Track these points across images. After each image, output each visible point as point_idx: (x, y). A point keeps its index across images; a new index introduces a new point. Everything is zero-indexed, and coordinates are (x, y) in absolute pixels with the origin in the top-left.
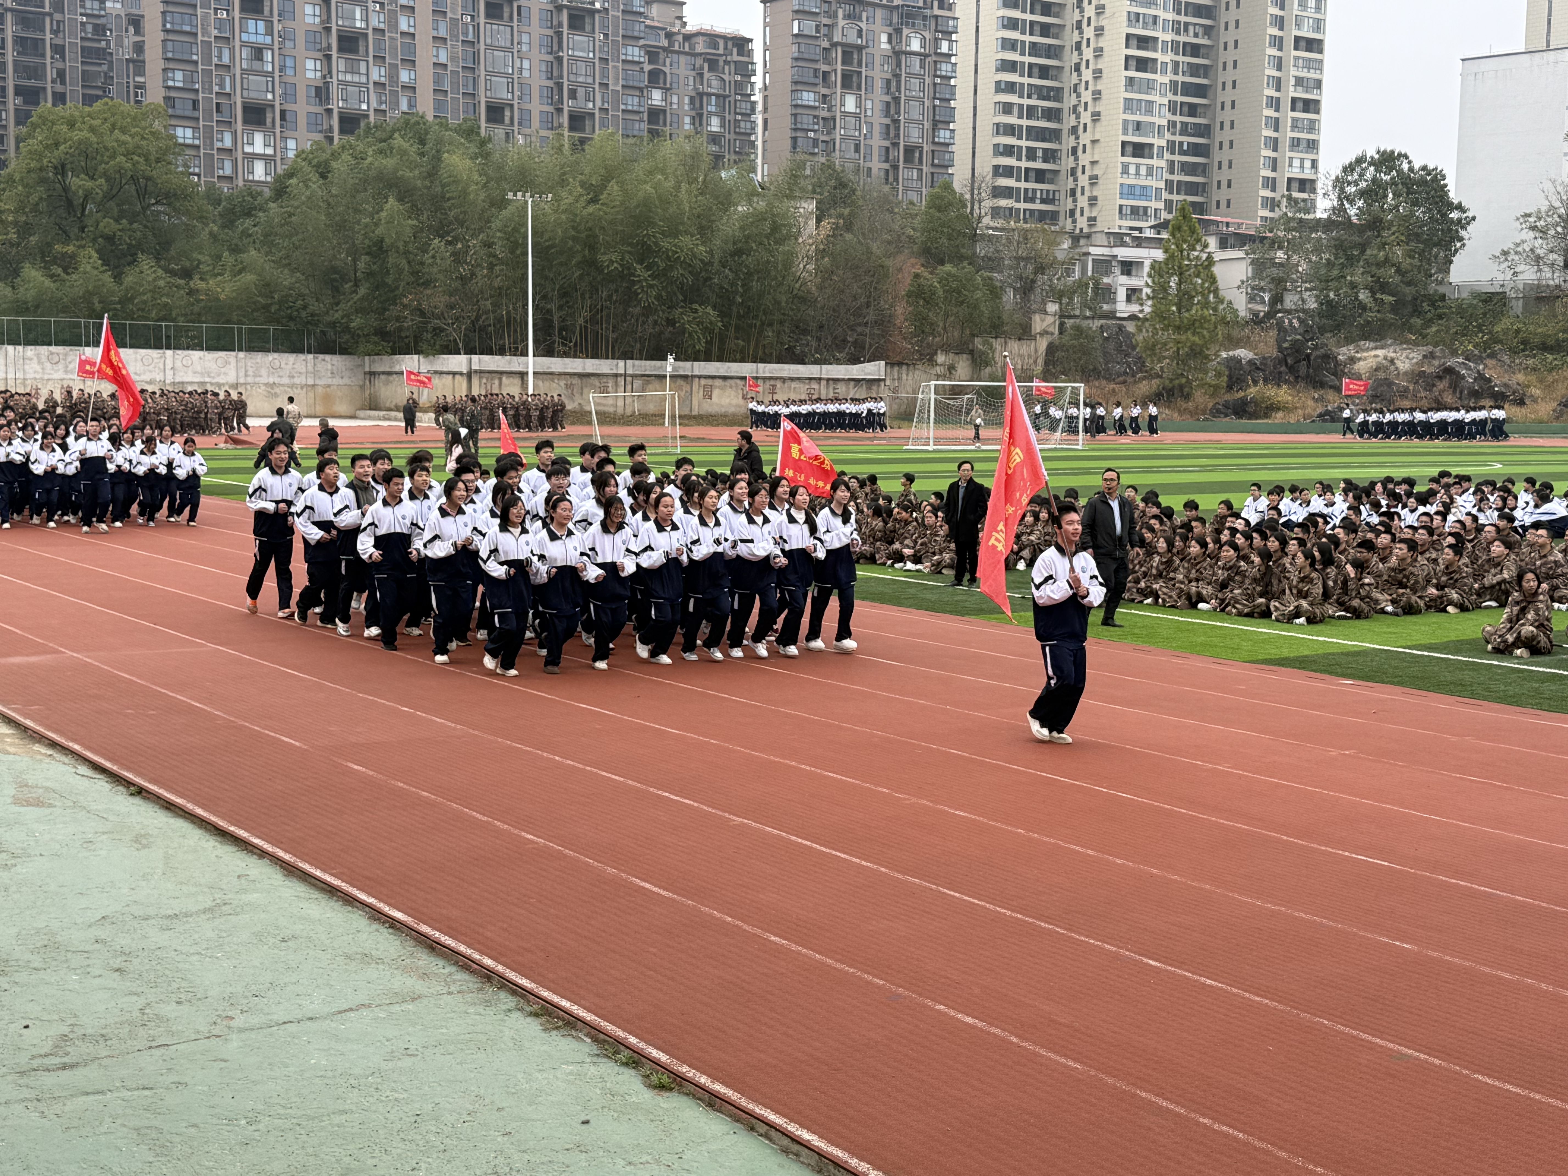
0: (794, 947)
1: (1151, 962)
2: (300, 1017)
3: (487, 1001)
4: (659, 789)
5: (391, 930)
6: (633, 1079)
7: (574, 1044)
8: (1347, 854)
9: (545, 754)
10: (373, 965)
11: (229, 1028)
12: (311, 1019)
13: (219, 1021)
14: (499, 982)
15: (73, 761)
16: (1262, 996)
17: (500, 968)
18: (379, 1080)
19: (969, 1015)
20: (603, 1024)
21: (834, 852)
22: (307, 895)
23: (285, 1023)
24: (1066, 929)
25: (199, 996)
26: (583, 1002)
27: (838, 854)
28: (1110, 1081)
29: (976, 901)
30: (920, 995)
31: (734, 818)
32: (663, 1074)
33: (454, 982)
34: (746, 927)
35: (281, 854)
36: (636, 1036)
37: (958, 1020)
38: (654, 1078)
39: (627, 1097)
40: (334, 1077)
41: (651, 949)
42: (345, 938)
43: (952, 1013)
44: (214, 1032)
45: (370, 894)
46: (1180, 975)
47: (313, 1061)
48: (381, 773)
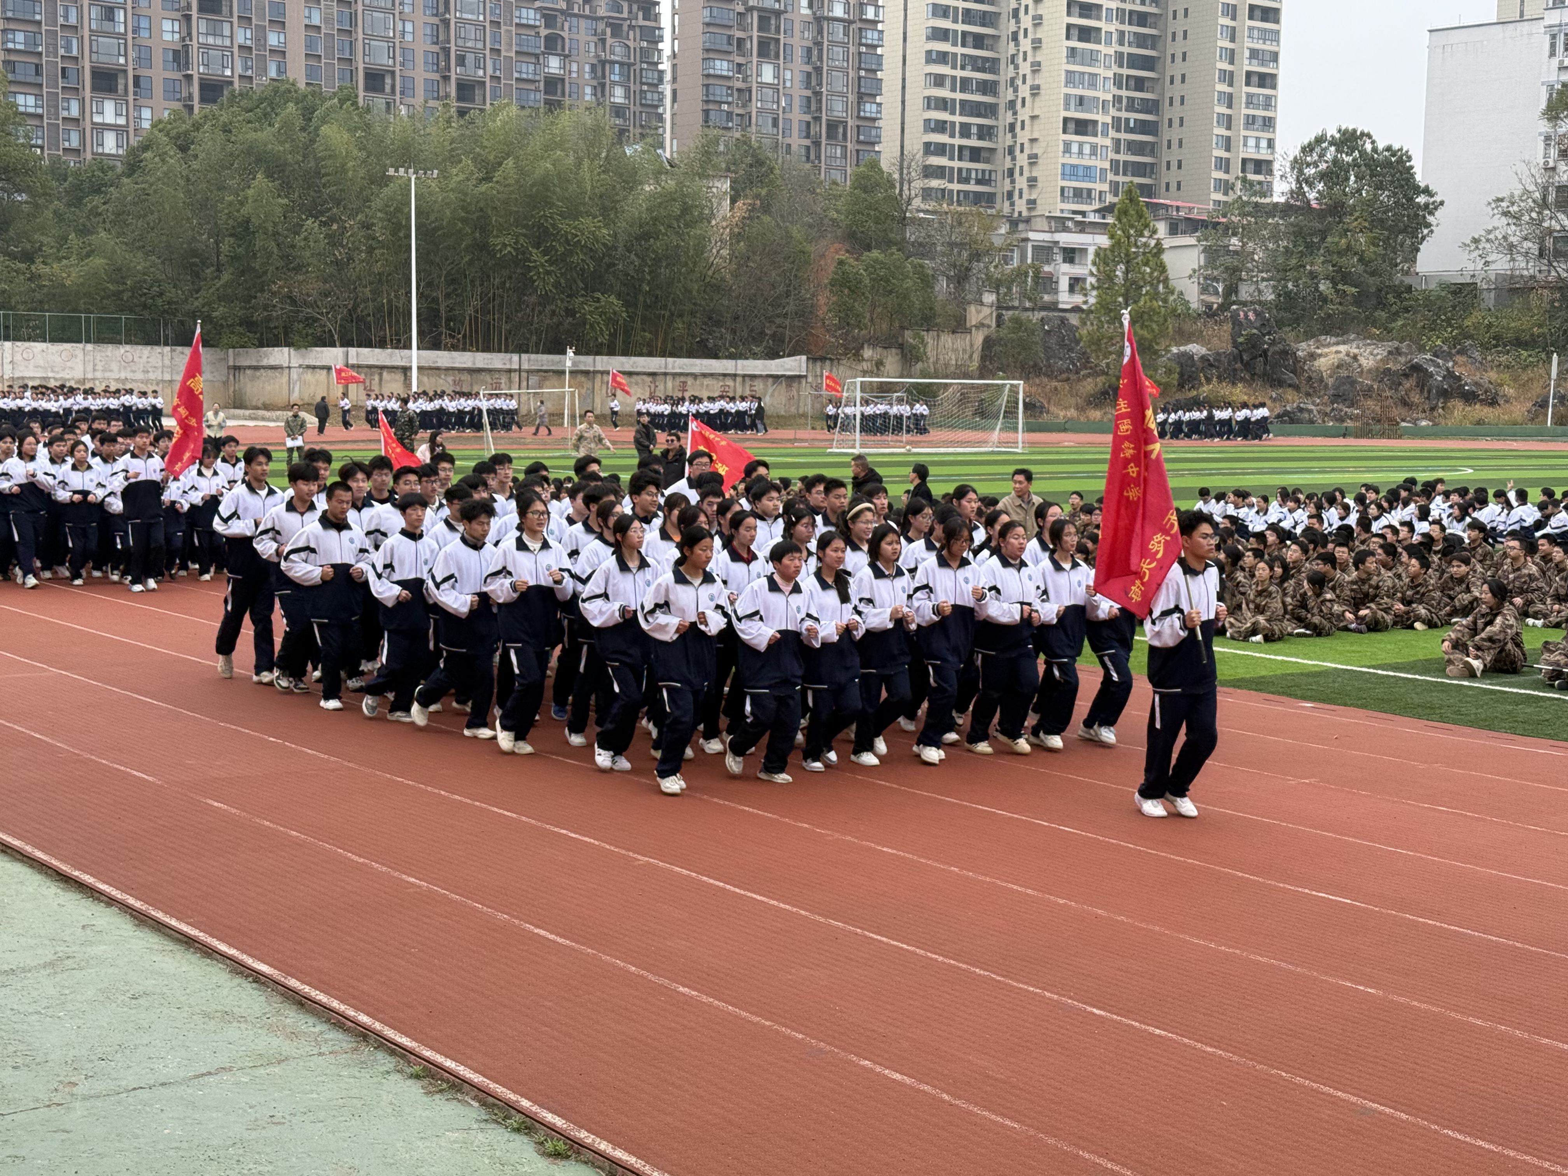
0: (704, 999)
1: (1095, 1011)
2: (152, 1082)
3: (362, 1062)
4: (556, 826)
5: (254, 985)
6: (525, 1147)
7: (459, 1109)
8: (1307, 891)
9: (429, 789)
10: (235, 1024)
11: (73, 1095)
12: (163, 1084)
13: (61, 1087)
14: (376, 1040)
16: (1215, 1047)
17: (378, 1026)
18: (241, 1151)
19: (896, 1071)
20: (492, 1086)
21: (749, 894)
22: (160, 948)
23: (135, 1089)
24: (1003, 976)
25: (37, 1061)
26: (469, 1062)
27: (754, 896)
28: (1051, 1141)
29: (905, 946)
30: (844, 1050)
31: (639, 857)
32: (559, 1140)
33: (326, 1041)
34: (651, 977)
35: (131, 901)
36: (529, 1099)
37: (886, 1077)
38: (549, 1145)
39: (519, 1167)
40: (191, 1148)
41: (547, 1003)
42: (203, 994)
43: (878, 1069)
44: (55, 1100)
45: (231, 945)
46: (1128, 1025)
47: (166, 1131)
48: (245, 811)
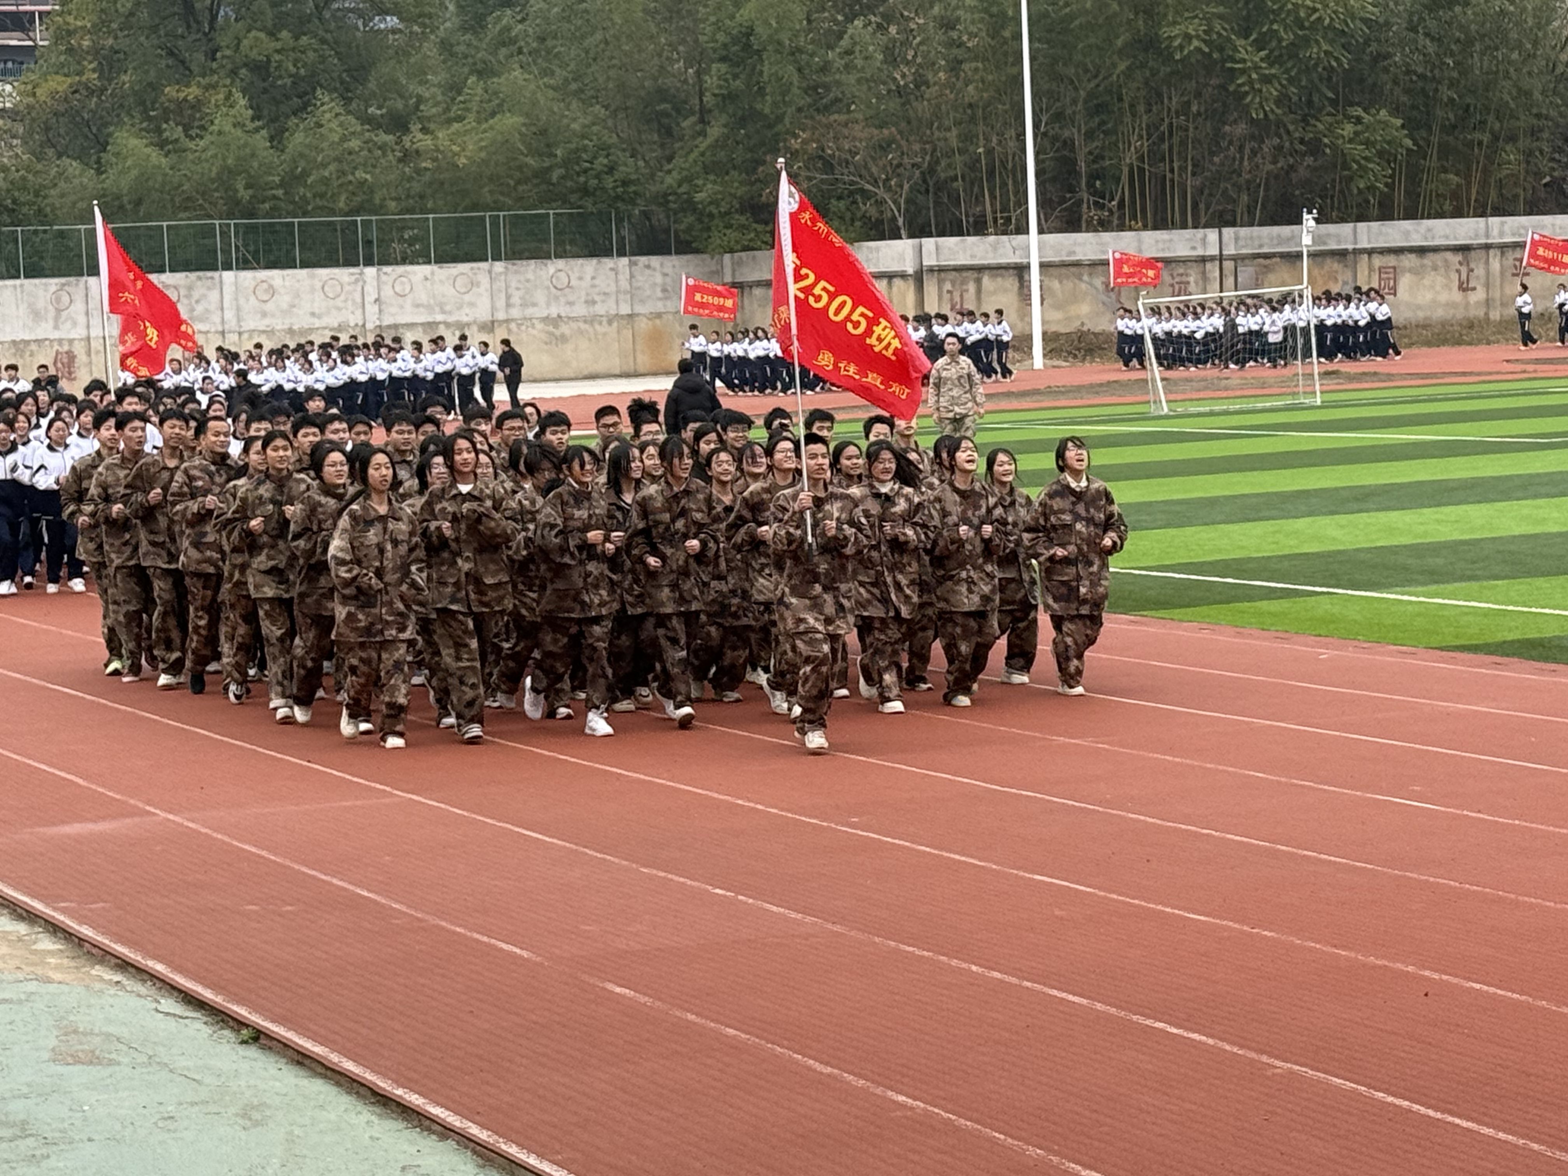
4: (1148, 1017)
9: (954, 962)
15: (153, 991)
21: (1450, 1119)
27: (1457, 1121)
31: (1276, 1063)
35: (475, 1130)
48: (660, 999)
